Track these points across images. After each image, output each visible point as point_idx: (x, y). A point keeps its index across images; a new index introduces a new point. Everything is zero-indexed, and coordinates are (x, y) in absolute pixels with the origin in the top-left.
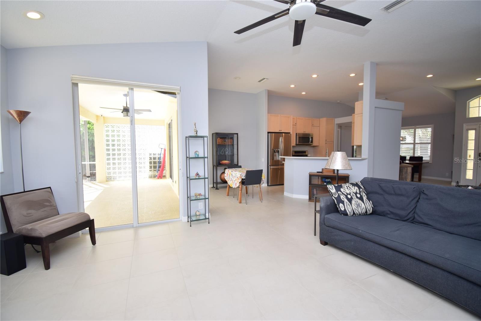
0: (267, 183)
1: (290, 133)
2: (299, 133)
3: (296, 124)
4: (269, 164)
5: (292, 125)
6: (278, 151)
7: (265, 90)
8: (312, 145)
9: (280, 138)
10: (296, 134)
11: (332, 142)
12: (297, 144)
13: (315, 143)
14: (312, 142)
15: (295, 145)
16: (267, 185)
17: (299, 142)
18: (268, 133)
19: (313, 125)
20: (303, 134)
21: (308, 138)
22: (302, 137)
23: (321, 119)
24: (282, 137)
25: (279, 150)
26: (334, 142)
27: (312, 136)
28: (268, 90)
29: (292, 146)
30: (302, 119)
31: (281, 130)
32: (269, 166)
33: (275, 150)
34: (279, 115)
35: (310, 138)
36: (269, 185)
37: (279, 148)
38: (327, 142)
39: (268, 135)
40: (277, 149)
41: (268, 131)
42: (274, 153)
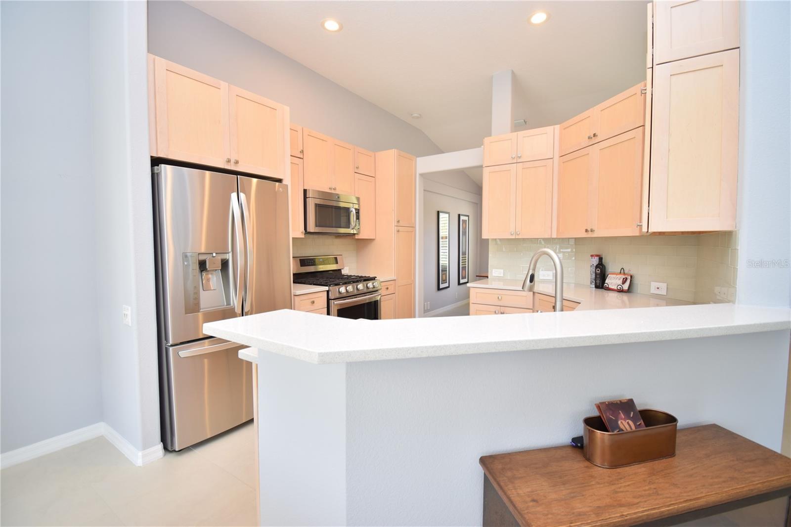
0: (163, 439)
1: (280, 181)
2: (313, 191)
3: (302, 152)
4: (167, 339)
6: (225, 264)
8: (357, 237)
9: (234, 196)
10: (305, 191)
11: (409, 229)
12: (309, 229)
13: (365, 230)
15: (303, 236)
16: (161, 452)
17: (316, 225)
18: (156, 162)
19: (357, 168)
20: (327, 194)
21: (347, 211)
24: (242, 196)
25: (229, 257)
26: (414, 227)
27: (357, 206)
29: (293, 238)
30: (323, 140)
31: (237, 162)
32: (171, 349)
33: (202, 258)
34: (224, 85)
35: (351, 211)
36: (177, 450)
37: (230, 250)
38: (400, 228)
39: (156, 171)
40: (214, 255)
41: (155, 155)
42: (202, 271)
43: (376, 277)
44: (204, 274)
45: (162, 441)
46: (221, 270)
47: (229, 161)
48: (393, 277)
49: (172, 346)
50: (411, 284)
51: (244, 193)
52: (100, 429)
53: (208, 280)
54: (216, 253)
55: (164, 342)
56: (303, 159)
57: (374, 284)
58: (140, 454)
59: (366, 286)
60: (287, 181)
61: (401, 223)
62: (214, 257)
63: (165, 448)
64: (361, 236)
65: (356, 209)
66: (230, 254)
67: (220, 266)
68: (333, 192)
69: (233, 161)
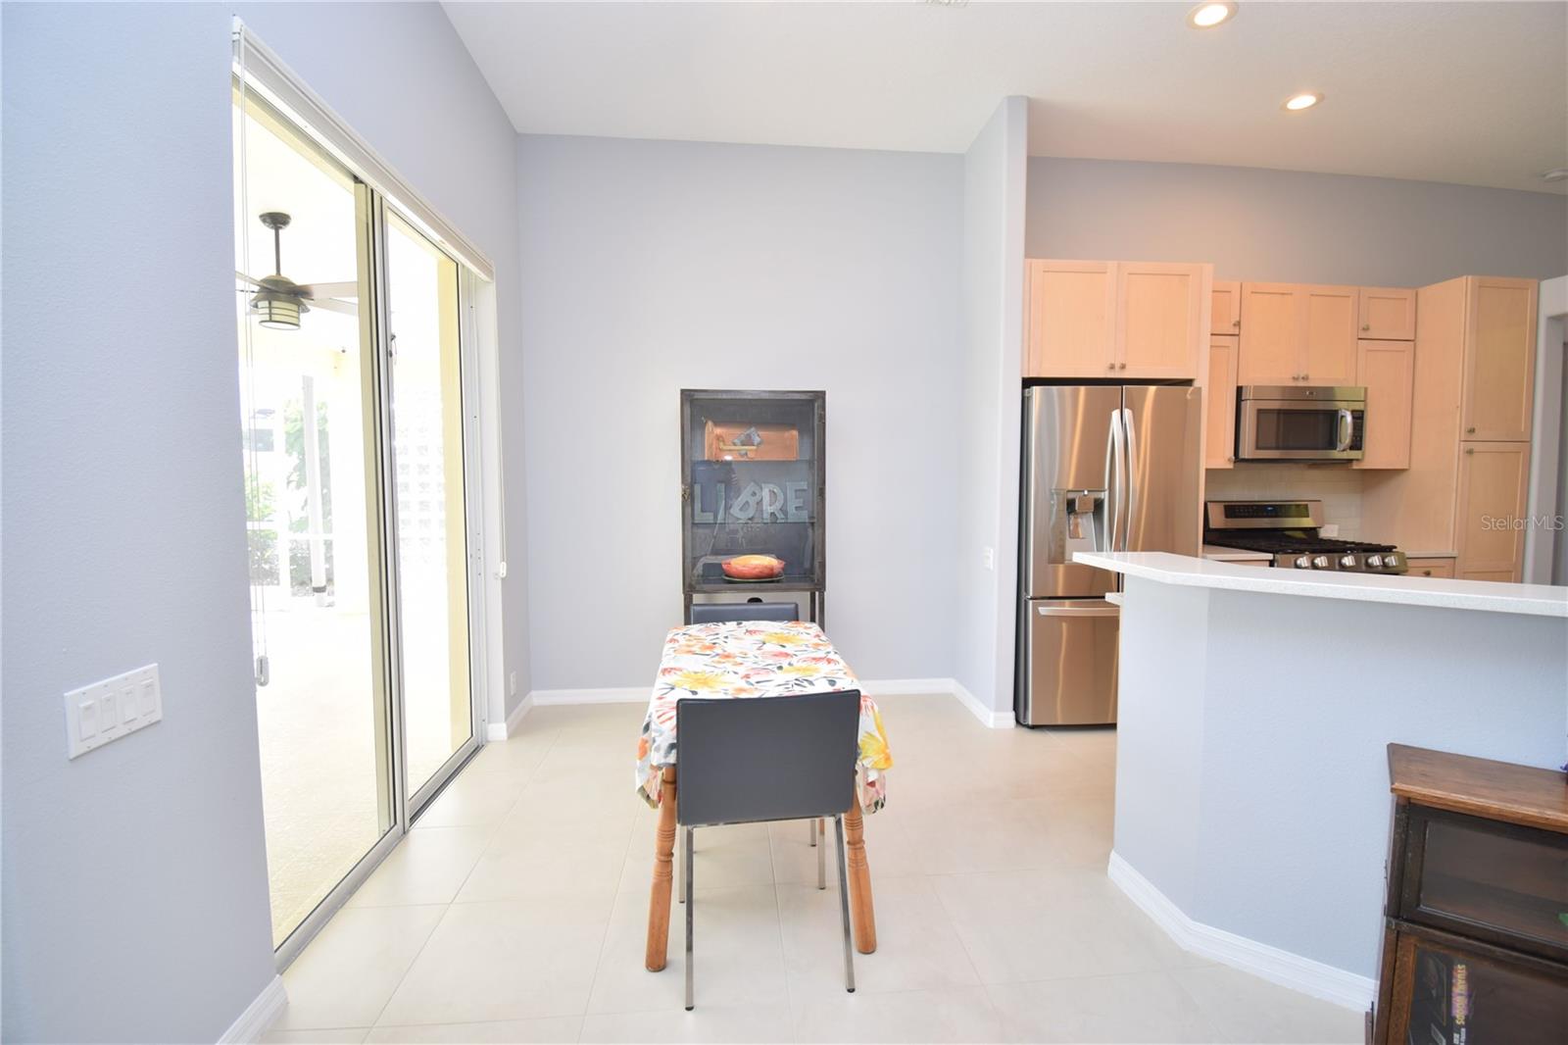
0: (1016, 708)
1: (1188, 382)
2: (1256, 388)
3: (1238, 324)
4: (1027, 591)
5: (1207, 328)
6: (1098, 505)
7: (1012, 100)
8: (1355, 466)
9: (1116, 414)
10: (1239, 390)
11: (1511, 447)
12: (1245, 453)
13: (1377, 454)
14: (1357, 444)
15: (1230, 466)
16: (1013, 722)
17: (1258, 448)
18: (1028, 383)
19: (1366, 329)
20: (1285, 389)
21: (1332, 418)
22: (1279, 412)
23: (1430, 293)
24: (1127, 412)
25: (1105, 496)
26: (1530, 442)
27: (1359, 406)
28: (1030, 101)
29: (1207, 470)
30: (1283, 294)
31: (1123, 367)
32: (1031, 602)
33: (1071, 496)
34: (1112, 265)
35: (1342, 417)
36: (1030, 723)
37: (1106, 486)
38: (1476, 447)
39: (1026, 395)
40: (1086, 493)
41: (1026, 376)
42: (1069, 513)
43: (1395, 547)
44: (1072, 517)
45: (1014, 709)
46: (1093, 513)
47: (1112, 367)
48: (1450, 552)
49: (1031, 599)
50: (1511, 572)
51: (1131, 409)
52: (948, 685)
53: (1076, 525)
54: (1089, 491)
55: (1023, 593)
56: (1238, 335)
57: (1386, 560)
58: (992, 715)
59: (1363, 561)
60: (1202, 382)
61: (1479, 435)
62: (1085, 495)
63: (1018, 721)
64: (1367, 465)
65: (1353, 412)
66: (1107, 493)
67: (1093, 507)
68: (1301, 384)
69: (1118, 366)
